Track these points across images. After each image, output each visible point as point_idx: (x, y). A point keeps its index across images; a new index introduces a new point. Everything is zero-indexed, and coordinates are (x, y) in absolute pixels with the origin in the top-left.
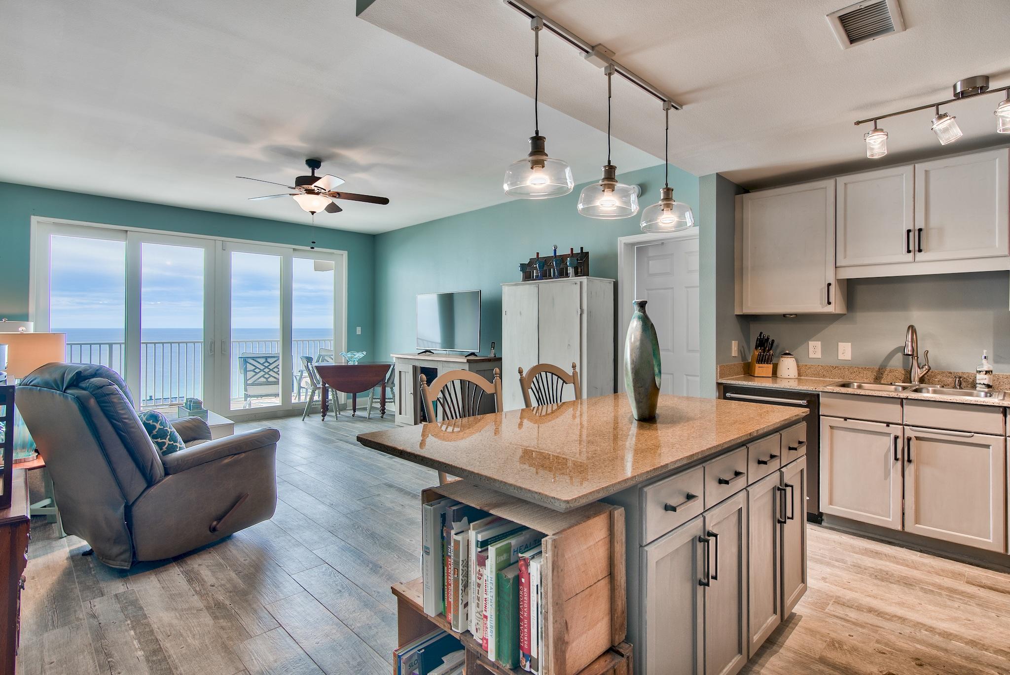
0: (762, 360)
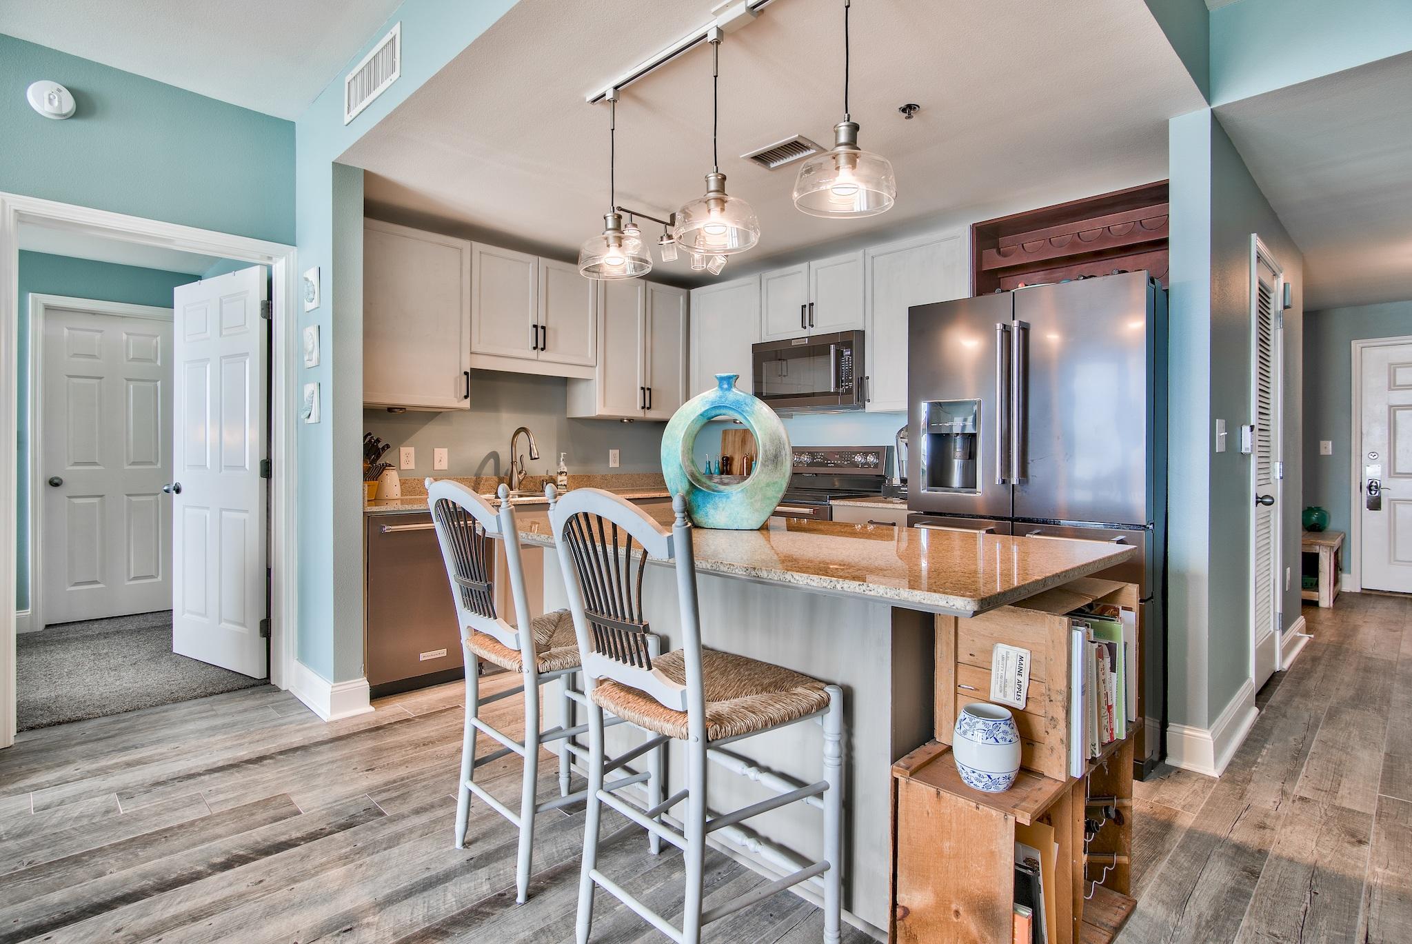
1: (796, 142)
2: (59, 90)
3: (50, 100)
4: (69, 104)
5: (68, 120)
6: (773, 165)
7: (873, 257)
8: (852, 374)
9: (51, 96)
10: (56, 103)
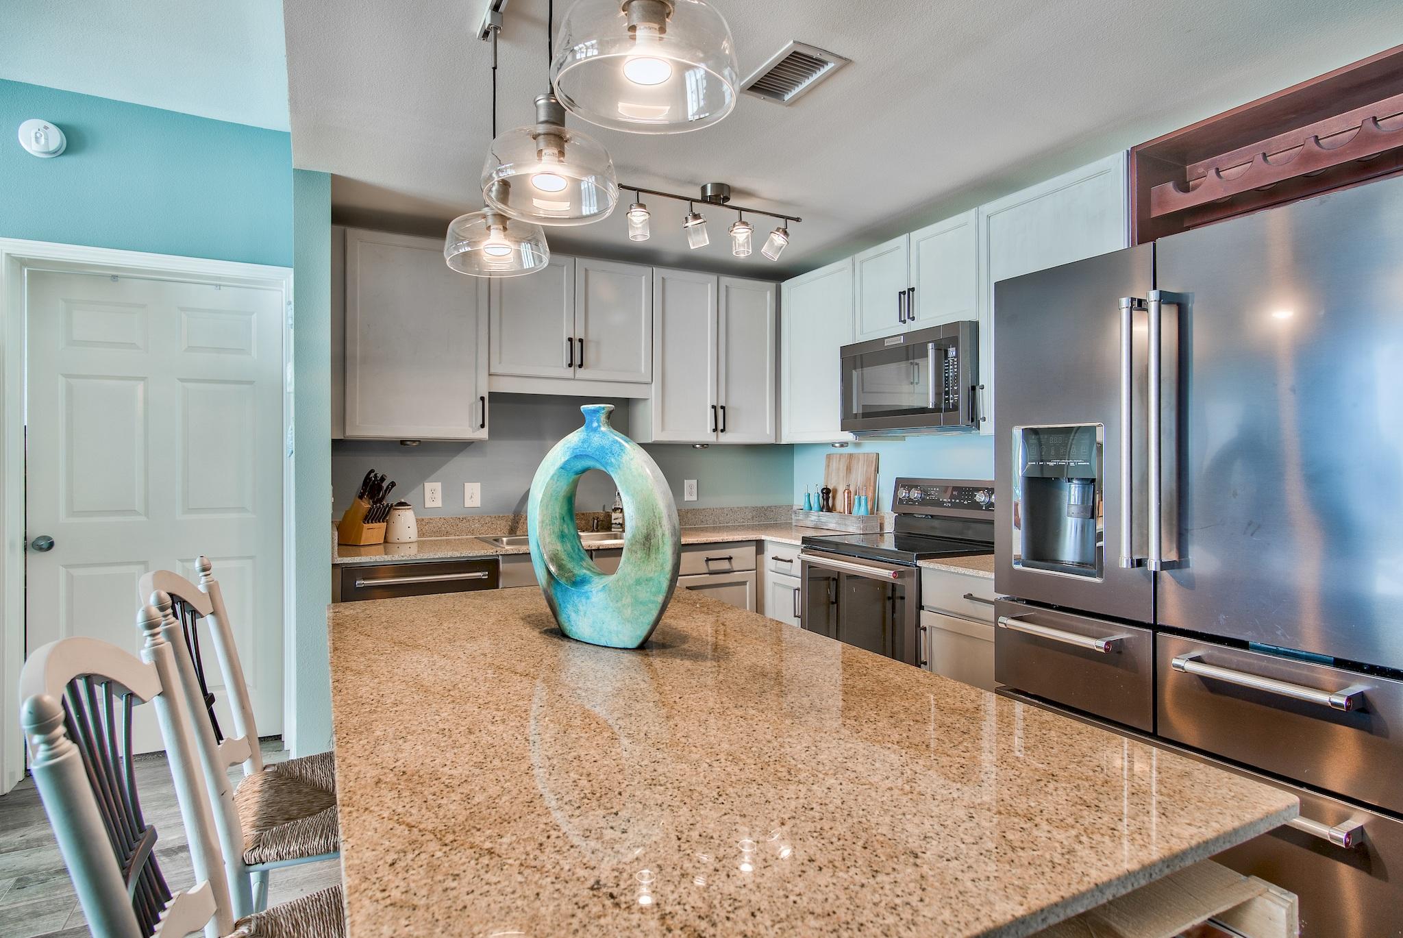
0: (371, 517)
1: (794, 52)
2: (46, 128)
3: (37, 138)
4: (56, 139)
5: (60, 158)
6: (787, 97)
7: (989, 217)
8: (958, 382)
9: (38, 135)
10: (43, 141)
